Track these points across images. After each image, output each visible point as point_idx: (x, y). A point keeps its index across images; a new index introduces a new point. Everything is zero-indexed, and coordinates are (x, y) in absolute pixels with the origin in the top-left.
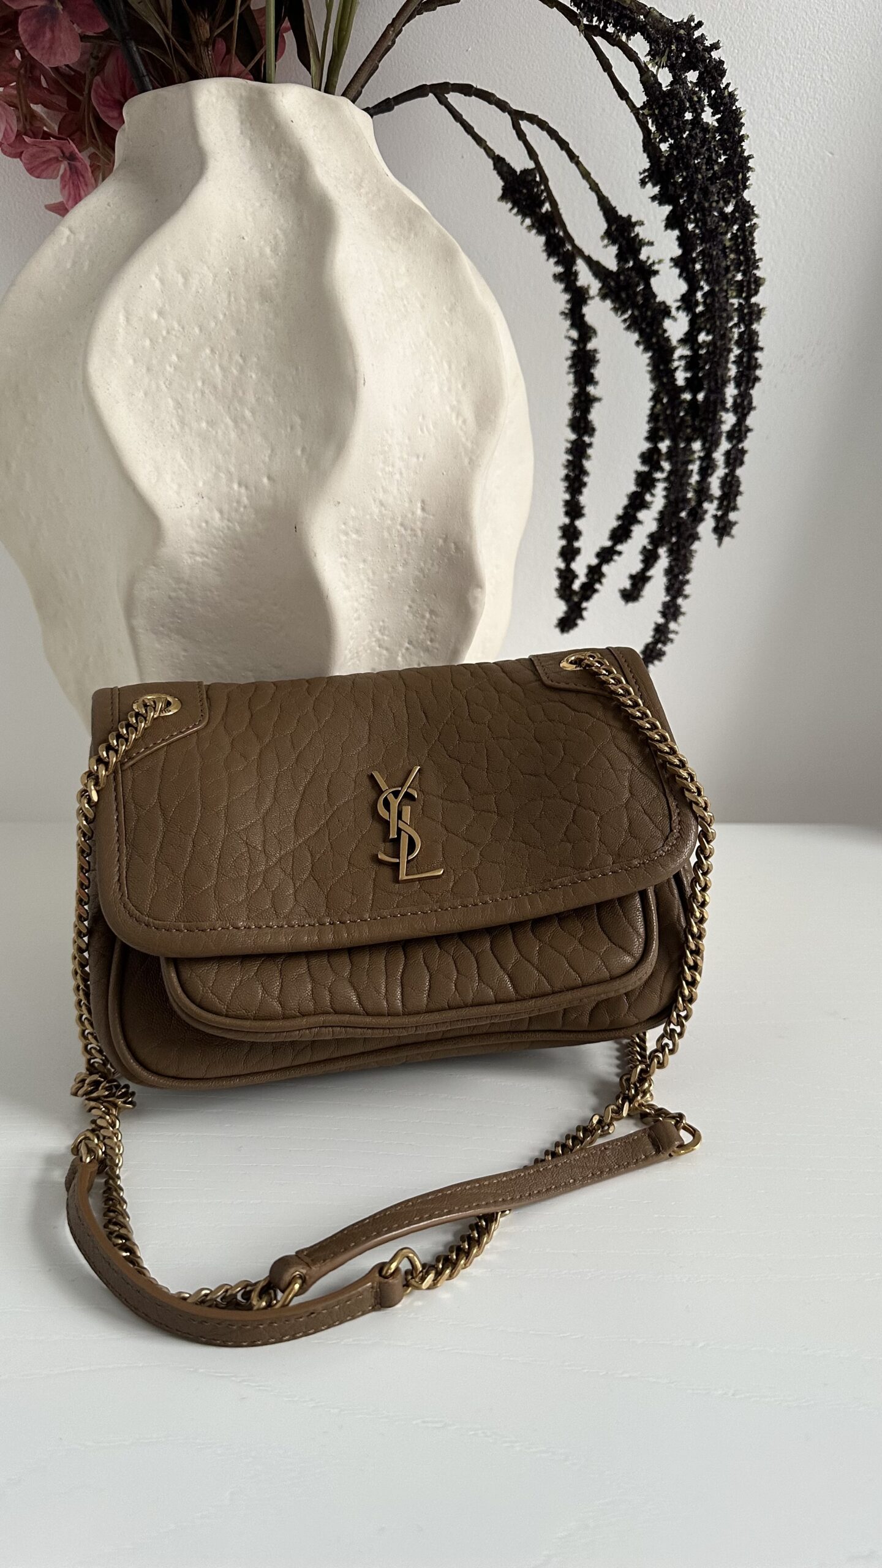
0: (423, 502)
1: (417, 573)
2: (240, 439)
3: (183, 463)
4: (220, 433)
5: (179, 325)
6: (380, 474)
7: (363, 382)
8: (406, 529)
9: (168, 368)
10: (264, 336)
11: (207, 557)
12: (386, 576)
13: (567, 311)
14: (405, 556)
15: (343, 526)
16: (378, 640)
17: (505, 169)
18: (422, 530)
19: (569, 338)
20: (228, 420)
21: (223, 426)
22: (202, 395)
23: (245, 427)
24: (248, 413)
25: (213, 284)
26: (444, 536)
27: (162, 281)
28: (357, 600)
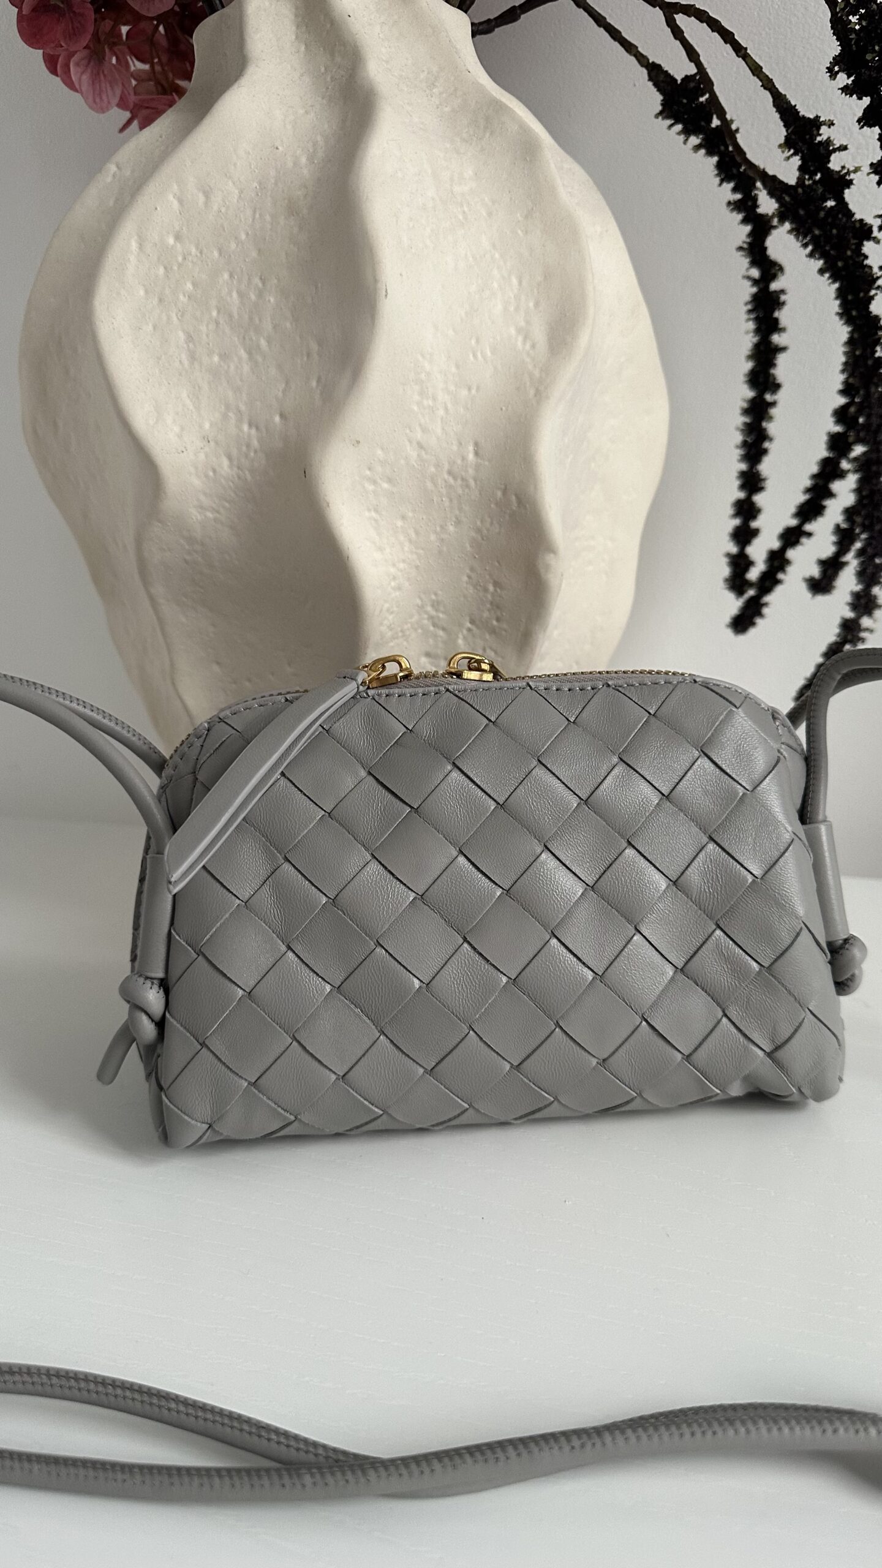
0: (476, 444)
1: (473, 534)
2: (253, 373)
3: (188, 402)
4: (232, 367)
5: (197, 248)
6: (415, 408)
7: (384, 293)
8: (455, 478)
9: (181, 297)
10: (286, 254)
11: (218, 512)
12: (433, 537)
13: (745, 246)
14: (457, 512)
15: (368, 472)
16: (431, 618)
17: (662, 77)
18: (475, 480)
19: (749, 278)
20: (243, 353)
21: (236, 359)
22: (217, 326)
23: (259, 359)
24: (263, 343)
25: (238, 201)
26: (503, 487)
27: (181, 202)
28: (394, 565)
